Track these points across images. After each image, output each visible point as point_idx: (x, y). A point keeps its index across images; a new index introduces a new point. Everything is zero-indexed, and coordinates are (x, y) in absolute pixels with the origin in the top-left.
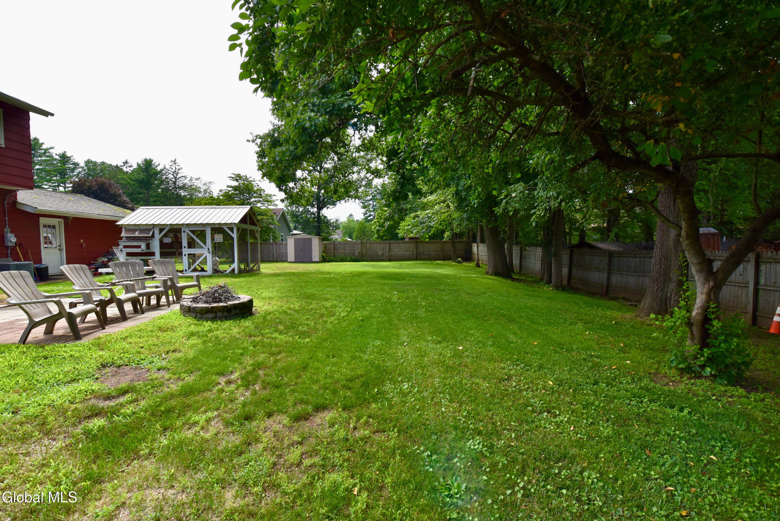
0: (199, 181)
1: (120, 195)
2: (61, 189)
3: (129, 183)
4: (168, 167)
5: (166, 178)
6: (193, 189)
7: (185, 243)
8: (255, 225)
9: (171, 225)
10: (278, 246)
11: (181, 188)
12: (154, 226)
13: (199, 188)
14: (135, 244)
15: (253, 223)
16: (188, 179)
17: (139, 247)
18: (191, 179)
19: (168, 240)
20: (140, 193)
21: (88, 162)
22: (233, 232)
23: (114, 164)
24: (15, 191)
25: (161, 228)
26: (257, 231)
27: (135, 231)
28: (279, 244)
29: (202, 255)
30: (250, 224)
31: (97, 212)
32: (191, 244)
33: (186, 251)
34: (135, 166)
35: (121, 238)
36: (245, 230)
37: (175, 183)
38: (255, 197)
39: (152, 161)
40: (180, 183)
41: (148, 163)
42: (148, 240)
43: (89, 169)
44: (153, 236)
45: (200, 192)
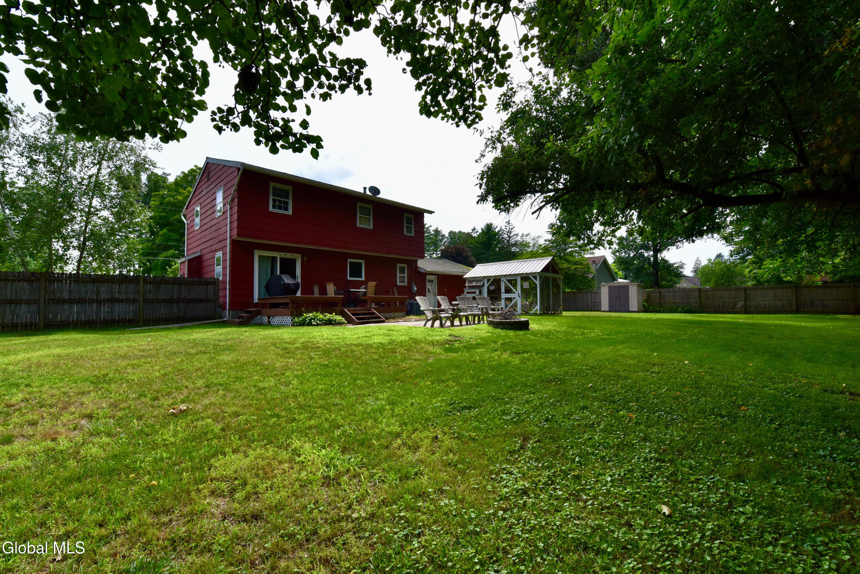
0: (529, 237)
1: (469, 257)
2: (435, 256)
3: (475, 246)
4: (503, 228)
5: (503, 238)
6: (523, 245)
7: (503, 290)
8: (558, 273)
9: (494, 276)
10: (593, 295)
11: (513, 245)
12: (484, 277)
13: (529, 243)
14: (473, 291)
15: (555, 271)
16: (519, 237)
17: (475, 293)
18: (523, 235)
19: (492, 288)
20: (483, 254)
21: (451, 233)
22: (536, 280)
23: (466, 232)
24: (417, 261)
25: (488, 278)
26: (560, 279)
27: (473, 281)
28: (595, 293)
29: (514, 298)
30: (552, 272)
31: (453, 270)
32: (508, 291)
33: (504, 296)
34: (480, 231)
35: (465, 287)
36: (547, 278)
37: (508, 241)
38: (571, 247)
39: (491, 224)
40: (512, 241)
41: (489, 227)
42: (480, 287)
43: (451, 238)
44: (483, 285)
45: (529, 247)
